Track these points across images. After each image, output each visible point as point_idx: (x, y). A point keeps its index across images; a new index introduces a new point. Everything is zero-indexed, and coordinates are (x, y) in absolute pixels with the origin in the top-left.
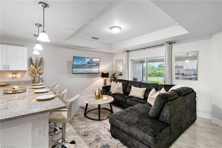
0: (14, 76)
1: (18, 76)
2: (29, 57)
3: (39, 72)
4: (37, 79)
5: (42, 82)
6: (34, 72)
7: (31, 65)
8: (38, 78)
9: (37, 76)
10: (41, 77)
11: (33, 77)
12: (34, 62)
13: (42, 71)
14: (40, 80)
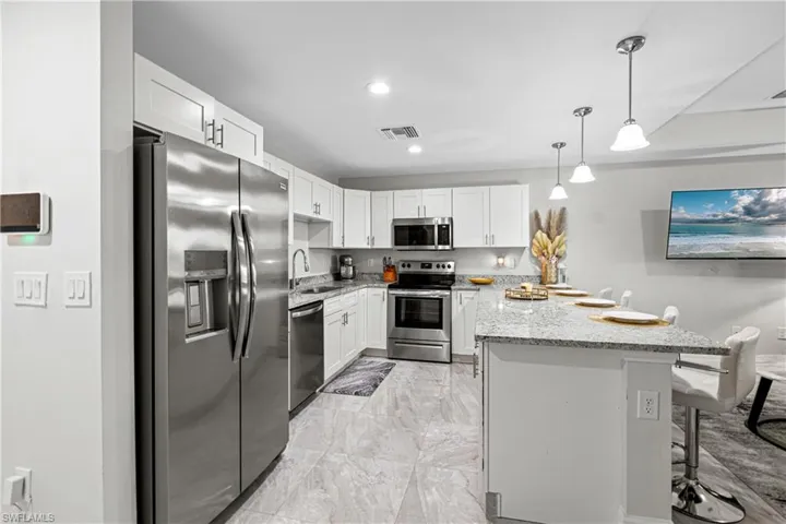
0: (501, 261)
1: (508, 261)
2: (533, 211)
3: (557, 250)
4: (552, 273)
5: (564, 281)
6: (545, 251)
7: (539, 233)
8: (554, 270)
9: (553, 262)
10: (561, 266)
11: (541, 268)
12: (543, 223)
13: (563, 248)
14: (560, 277)
